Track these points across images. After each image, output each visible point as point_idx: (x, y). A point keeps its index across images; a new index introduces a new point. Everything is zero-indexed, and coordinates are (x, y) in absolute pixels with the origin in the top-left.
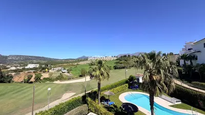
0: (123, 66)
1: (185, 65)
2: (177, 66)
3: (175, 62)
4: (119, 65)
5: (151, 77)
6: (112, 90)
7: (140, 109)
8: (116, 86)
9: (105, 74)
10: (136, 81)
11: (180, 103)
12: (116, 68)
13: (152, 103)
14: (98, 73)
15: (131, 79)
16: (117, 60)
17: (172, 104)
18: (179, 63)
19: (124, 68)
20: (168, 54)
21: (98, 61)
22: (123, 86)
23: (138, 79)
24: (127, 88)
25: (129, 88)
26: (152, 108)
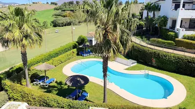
0: (69, 21)
1: (147, 18)
2: (140, 19)
3: (138, 14)
4: (61, 20)
5: (105, 36)
6: (51, 61)
7: (91, 79)
8: (57, 54)
9: (34, 36)
10: (88, 44)
11: (136, 64)
12: (55, 25)
13: (105, 69)
14: (17, 34)
15: (82, 41)
16: (56, 9)
17: (127, 67)
18: (142, 16)
19: (69, 24)
20: (131, 3)
21: (13, 9)
22: (68, 53)
23: (91, 41)
24: (75, 54)
25: (78, 54)
26: (105, 76)
